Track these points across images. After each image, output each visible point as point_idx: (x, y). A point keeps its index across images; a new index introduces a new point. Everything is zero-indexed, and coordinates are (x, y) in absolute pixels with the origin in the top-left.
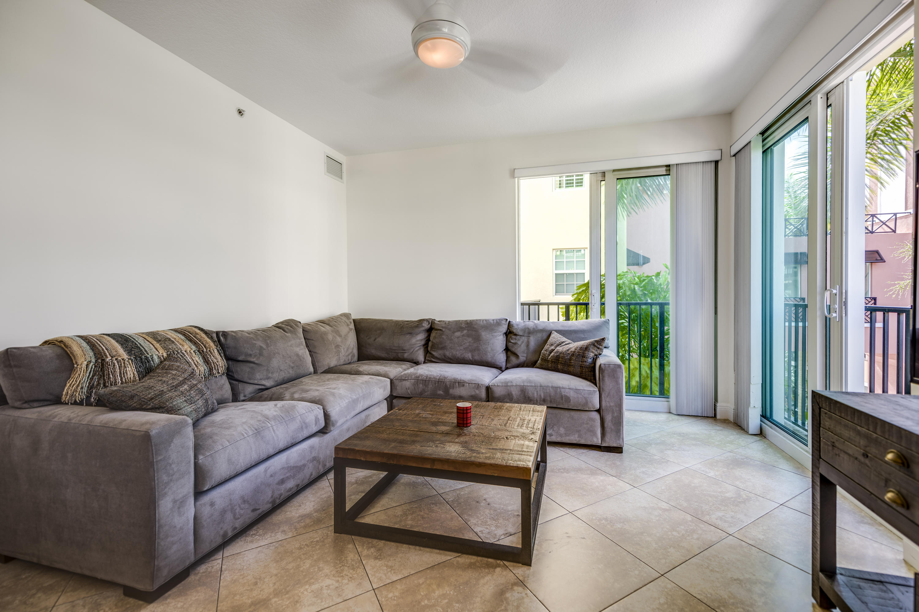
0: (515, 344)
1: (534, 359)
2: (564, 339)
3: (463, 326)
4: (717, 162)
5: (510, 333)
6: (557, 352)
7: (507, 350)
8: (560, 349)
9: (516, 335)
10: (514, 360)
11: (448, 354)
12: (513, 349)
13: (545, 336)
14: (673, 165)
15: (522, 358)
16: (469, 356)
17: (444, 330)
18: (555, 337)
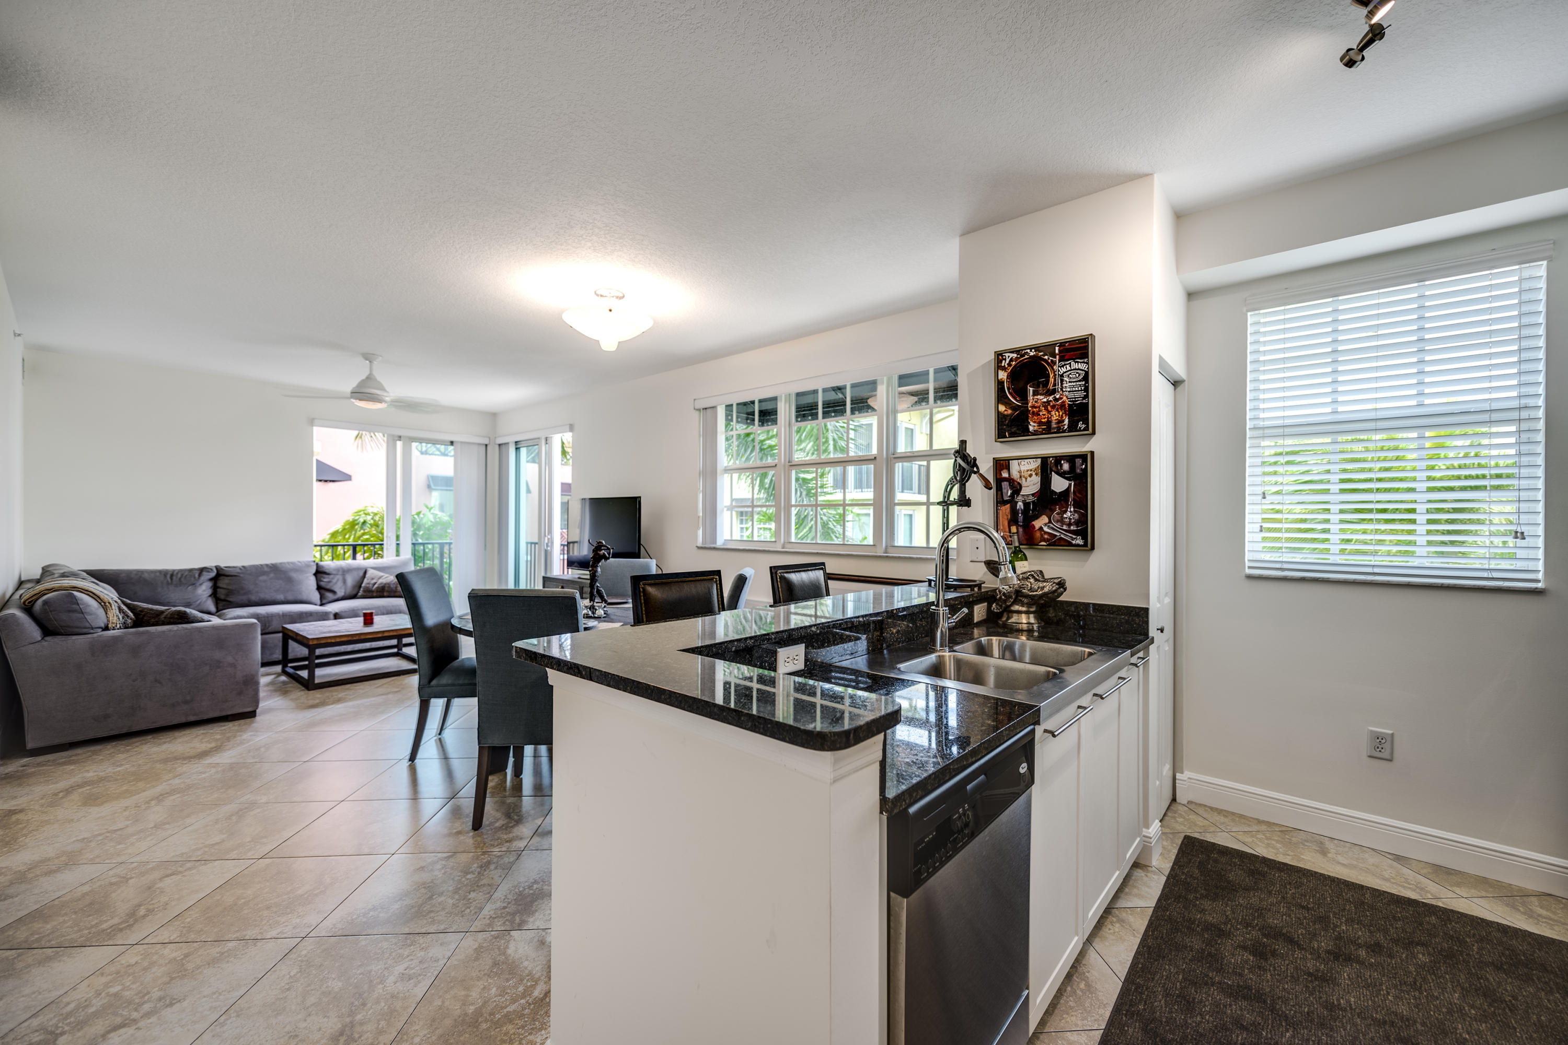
0: (329, 582)
1: (354, 592)
2: (382, 574)
3: (266, 569)
4: (486, 445)
5: (320, 573)
6: (381, 583)
7: (319, 588)
8: (380, 581)
9: (328, 574)
10: (330, 596)
11: (253, 598)
12: (328, 587)
13: (361, 574)
14: (457, 442)
15: (340, 593)
16: (281, 597)
17: (242, 575)
18: (371, 573)
